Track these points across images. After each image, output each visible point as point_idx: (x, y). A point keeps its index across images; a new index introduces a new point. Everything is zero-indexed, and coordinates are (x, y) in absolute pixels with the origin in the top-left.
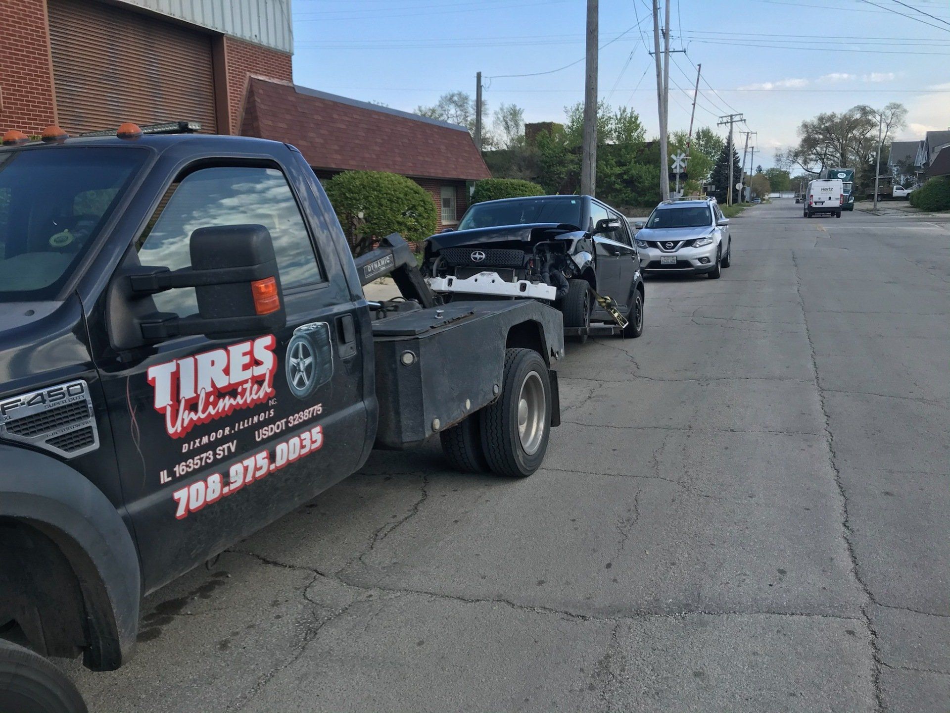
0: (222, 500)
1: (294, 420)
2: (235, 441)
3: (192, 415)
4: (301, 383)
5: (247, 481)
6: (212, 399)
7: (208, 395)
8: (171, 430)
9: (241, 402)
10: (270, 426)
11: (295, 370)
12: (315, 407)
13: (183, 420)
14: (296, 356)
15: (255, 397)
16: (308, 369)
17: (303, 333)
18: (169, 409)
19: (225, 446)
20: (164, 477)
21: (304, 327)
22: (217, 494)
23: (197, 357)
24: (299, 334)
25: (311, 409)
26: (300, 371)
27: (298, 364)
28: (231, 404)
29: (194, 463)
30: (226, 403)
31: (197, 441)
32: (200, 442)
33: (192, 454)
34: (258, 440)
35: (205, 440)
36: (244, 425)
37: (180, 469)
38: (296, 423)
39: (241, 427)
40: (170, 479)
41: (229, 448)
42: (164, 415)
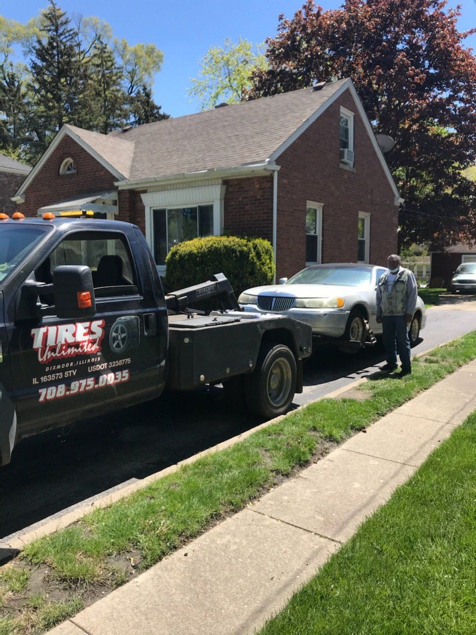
0: (65, 397)
1: (112, 365)
2: (76, 370)
3: (53, 354)
4: (118, 346)
5: (81, 390)
6: (64, 348)
7: (62, 346)
8: (40, 359)
9: (81, 351)
10: (97, 366)
11: (115, 339)
12: (127, 360)
13: (47, 356)
14: (116, 332)
15: (89, 350)
16: (123, 340)
17: (122, 321)
18: (40, 349)
19: (70, 372)
20: (35, 381)
21: (123, 318)
22: (62, 394)
23: (59, 327)
24: (119, 321)
25: (124, 360)
26: (118, 339)
27: (117, 336)
28: (75, 352)
29: (52, 377)
30: (72, 350)
31: (54, 367)
32: (56, 368)
33: (51, 373)
34: (89, 371)
35: (59, 367)
36: (81, 362)
37: (44, 379)
38: (114, 366)
39: (80, 364)
40: (38, 383)
41: (72, 373)
42: (38, 352)
